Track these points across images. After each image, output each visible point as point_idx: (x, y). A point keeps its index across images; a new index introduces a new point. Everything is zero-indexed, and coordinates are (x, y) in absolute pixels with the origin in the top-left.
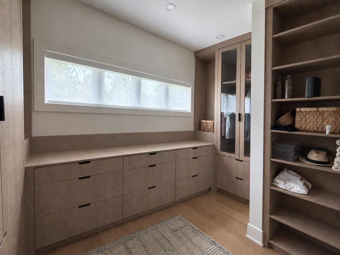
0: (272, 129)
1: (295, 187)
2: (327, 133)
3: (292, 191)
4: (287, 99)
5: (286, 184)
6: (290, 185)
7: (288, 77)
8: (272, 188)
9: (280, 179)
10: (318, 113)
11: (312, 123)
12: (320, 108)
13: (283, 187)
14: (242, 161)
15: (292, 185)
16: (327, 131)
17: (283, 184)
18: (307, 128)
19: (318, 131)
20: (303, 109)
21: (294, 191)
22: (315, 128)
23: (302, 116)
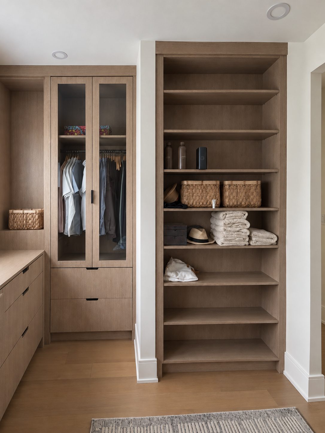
0: (164, 207)
1: (186, 276)
2: (214, 207)
3: (185, 281)
4: (181, 170)
5: (178, 275)
6: (182, 275)
7: (182, 143)
8: (166, 285)
9: (171, 272)
10: (202, 187)
11: (198, 198)
12: (204, 181)
13: (177, 280)
14: (97, 269)
15: (184, 274)
16: (213, 206)
17: (175, 276)
18: (194, 204)
19: (203, 206)
20: (190, 182)
21: (187, 281)
22: (201, 204)
23: (190, 190)
